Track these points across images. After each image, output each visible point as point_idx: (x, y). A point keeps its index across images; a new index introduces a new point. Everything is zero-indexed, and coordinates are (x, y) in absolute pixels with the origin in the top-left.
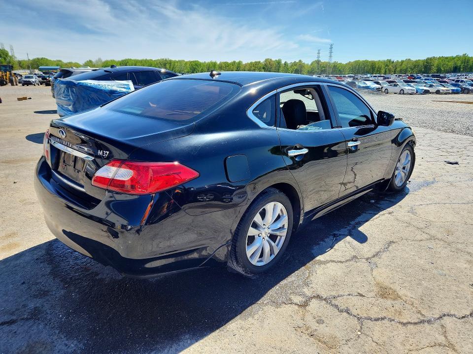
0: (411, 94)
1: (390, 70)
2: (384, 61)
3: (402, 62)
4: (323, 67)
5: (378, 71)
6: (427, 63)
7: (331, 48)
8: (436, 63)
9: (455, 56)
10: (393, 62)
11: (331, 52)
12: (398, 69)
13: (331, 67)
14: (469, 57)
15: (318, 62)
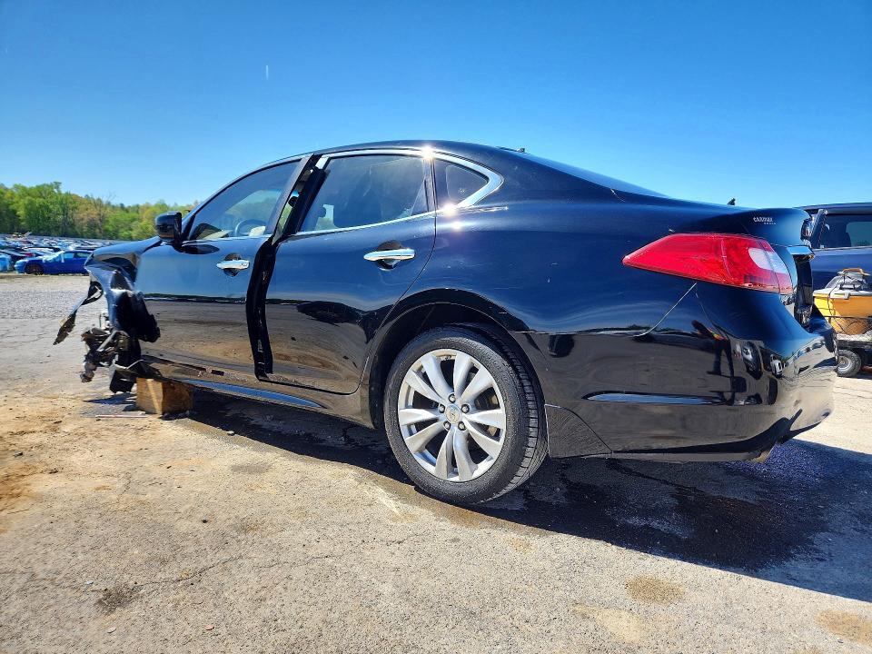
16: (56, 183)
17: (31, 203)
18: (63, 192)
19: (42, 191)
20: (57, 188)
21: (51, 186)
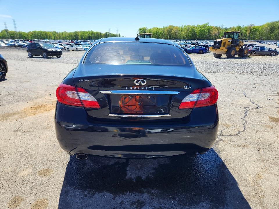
0: (82, 51)
1: (57, 38)
2: (52, 32)
3: (62, 33)
4: (11, 34)
5: (50, 38)
6: (75, 34)
7: (14, 22)
8: (80, 34)
9: (87, 31)
10: (57, 33)
11: (15, 25)
12: (61, 37)
13: (18, 35)
14: (94, 32)
15: (6, 31)
16: (208, 23)
17: (200, 30)
18: (209, 26)
19: (204, 26)
20: (208, 24)
21: (206, 24)
